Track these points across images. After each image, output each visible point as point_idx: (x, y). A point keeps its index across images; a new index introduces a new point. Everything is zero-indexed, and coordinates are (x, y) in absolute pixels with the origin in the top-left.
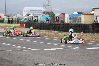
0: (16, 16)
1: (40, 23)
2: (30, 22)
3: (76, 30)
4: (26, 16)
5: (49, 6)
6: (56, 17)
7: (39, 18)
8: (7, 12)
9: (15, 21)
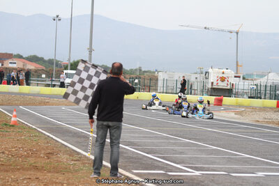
0: (266, 77)
8: (241, 66)
9: (263, 92)
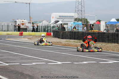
0: (42, 23)
1: (70, 31)
2: (59, 31)
3: (113, 41)
4: (54, 23)
5: (82, 11)
6: (90, 25)
7: (69, 25)
8: (32, 18)
9: (40, 29)
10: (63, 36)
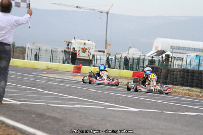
2: (159, 67)
10: (166, 78)
